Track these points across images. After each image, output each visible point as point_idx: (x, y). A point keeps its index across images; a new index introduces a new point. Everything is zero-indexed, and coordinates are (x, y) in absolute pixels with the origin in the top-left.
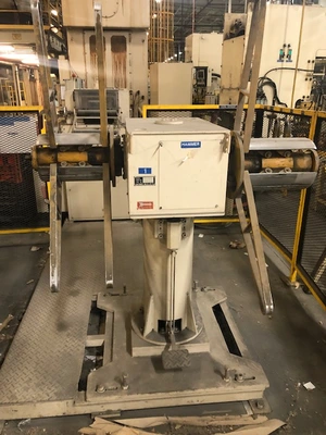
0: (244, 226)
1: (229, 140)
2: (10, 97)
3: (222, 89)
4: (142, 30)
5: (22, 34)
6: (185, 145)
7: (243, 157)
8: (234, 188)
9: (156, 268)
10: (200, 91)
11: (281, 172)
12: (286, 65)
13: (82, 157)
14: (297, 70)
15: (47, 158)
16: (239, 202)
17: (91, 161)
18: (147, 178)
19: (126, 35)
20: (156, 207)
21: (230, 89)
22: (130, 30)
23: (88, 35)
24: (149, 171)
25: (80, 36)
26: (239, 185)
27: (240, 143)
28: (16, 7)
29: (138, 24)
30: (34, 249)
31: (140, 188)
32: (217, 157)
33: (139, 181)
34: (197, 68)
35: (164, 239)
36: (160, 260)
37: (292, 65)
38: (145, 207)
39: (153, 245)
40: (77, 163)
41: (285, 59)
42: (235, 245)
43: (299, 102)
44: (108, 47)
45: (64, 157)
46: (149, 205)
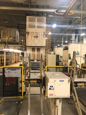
0: (75, 100)
1: (70, 80)
2: (10, 59)
3: (63, 61)
4: (44, 47)
5: (16, 47)
6: (60, 81)
7: (73, 83)
8: (72, 90)
9: (53, 111)
10: (57, 60)
11: (82, 87)
12: (78, 56)
13: (35, 81)
14: (81, 57)
15: (28, 82)
16: (73, 93)
17: (37, 83)
18: (52, 88)
19: (40, 48)
20: (54, 95)
21: (65, 61)
22: (41, 47)
23: (32, 48)
24: (52, 86)
25: (30, 48)
26: (73, 90)
27: (72, 80)
28: (15, 41)
29: (43, 46)
30: (17, 102)
31: (50, 90)
32: (68, 84)
33: (50, 89)
34: (57, 55)
35: (55, 103)
36: (54, 109)
37: (80, 56)
38: (51, 95)
39: (52, 104)
40: (34, 83)
41: (78, 55)
42: (70, 103)
43: (82, 64)
44: (36, 50)
45: (31, 81)
46: (52, 95)
